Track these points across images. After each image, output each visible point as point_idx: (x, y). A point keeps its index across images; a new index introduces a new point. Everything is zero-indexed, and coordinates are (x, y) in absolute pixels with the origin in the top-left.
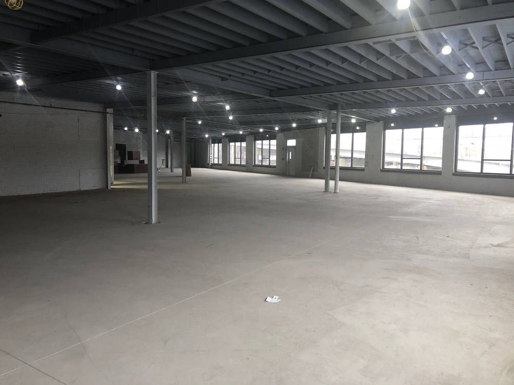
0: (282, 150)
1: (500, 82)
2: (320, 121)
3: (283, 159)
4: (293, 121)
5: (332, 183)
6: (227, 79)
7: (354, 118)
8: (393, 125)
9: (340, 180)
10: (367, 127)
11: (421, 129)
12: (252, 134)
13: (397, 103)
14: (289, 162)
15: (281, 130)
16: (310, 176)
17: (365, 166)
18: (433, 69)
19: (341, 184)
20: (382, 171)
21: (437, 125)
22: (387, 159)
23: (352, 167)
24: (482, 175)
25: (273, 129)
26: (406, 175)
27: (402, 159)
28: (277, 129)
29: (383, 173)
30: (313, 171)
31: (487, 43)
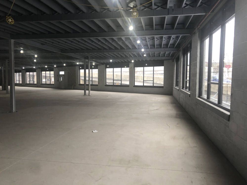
0: (57, 76)
1: (151, 53)
2: (78, 63)
3: (58, 81)
4: (64, 63)
5: (87, 92)
6: (44, 44)
7: (94, 63)
8: (108, 66)
9: (91, 90)
10: (98, 67)
11: (120, 68)
12: (39, 68)
13: (113, 58)
14: (61, 82)
15: (57, 67)
16: (72, 88)
17: (98, 83)
18: (130, 47)
19: (91, 92)
20: (105, 86)
21: (125, 67)
22: (107, 81)
23: (92, 84)
24: (144, 86)
25: (53, 66)
26: (115, 87)
27: (113, 80)
28: (55, 66)
29: (106, 86)
30: (74, 86)
31: (150, 40)
